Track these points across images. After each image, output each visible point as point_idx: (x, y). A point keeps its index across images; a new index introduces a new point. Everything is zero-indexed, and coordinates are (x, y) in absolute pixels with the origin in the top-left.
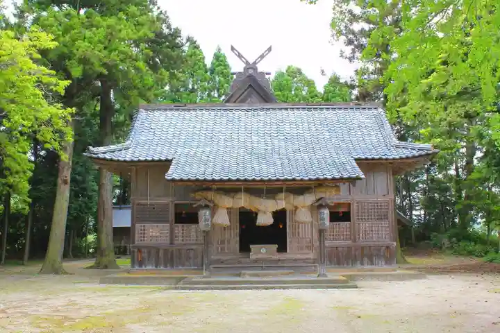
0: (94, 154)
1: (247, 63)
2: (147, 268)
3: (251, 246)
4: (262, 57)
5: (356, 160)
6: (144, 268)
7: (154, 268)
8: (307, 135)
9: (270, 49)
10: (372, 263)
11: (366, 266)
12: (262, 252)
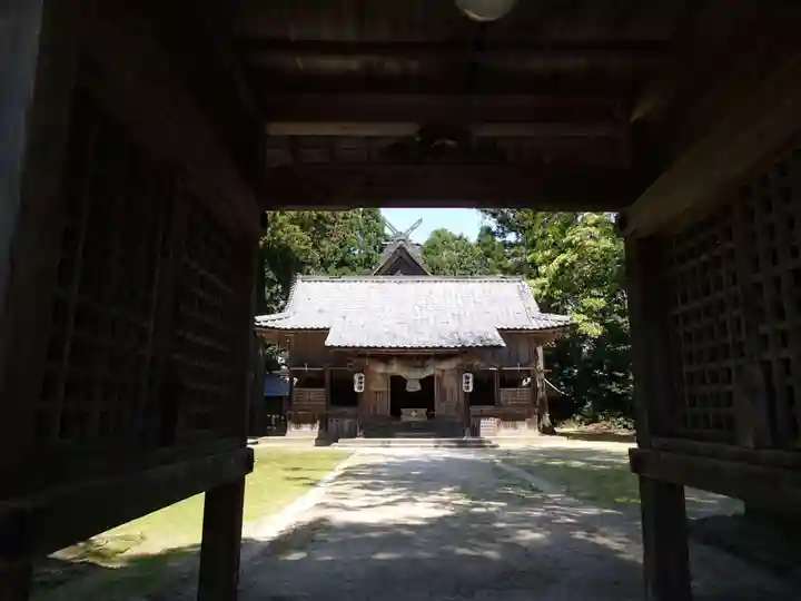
0: (258, 322)
3: (402, 410)
4: (412, 229)
5: (498, 329)
10: (515, 427)
11: (511, 431)
12: (412, 415)
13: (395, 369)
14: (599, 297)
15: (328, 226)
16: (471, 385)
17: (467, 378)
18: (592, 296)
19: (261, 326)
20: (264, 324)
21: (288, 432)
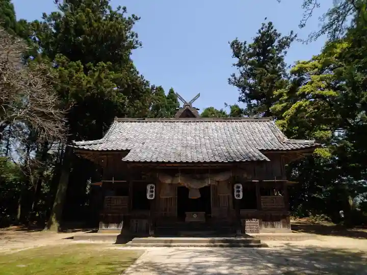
0: (76, 145)
1: (186, 102)
2: (111, 228)
3: (186, 213)
4: (194, 100)
5: (260, 150)
6: (109, 228)
7: (116, 228)
8: (224, 136)
9: (199, 95)
10: (273, 226)
11: (269, 229)
12: (194, 217)
13: (180, 180)
14: (327, 130)
15: (141, 94)
16: (241, 194)
17: (238, 187)
18: (321, 130)
19: (79, 148)
20: (81, 147)
21: (100, 230)
